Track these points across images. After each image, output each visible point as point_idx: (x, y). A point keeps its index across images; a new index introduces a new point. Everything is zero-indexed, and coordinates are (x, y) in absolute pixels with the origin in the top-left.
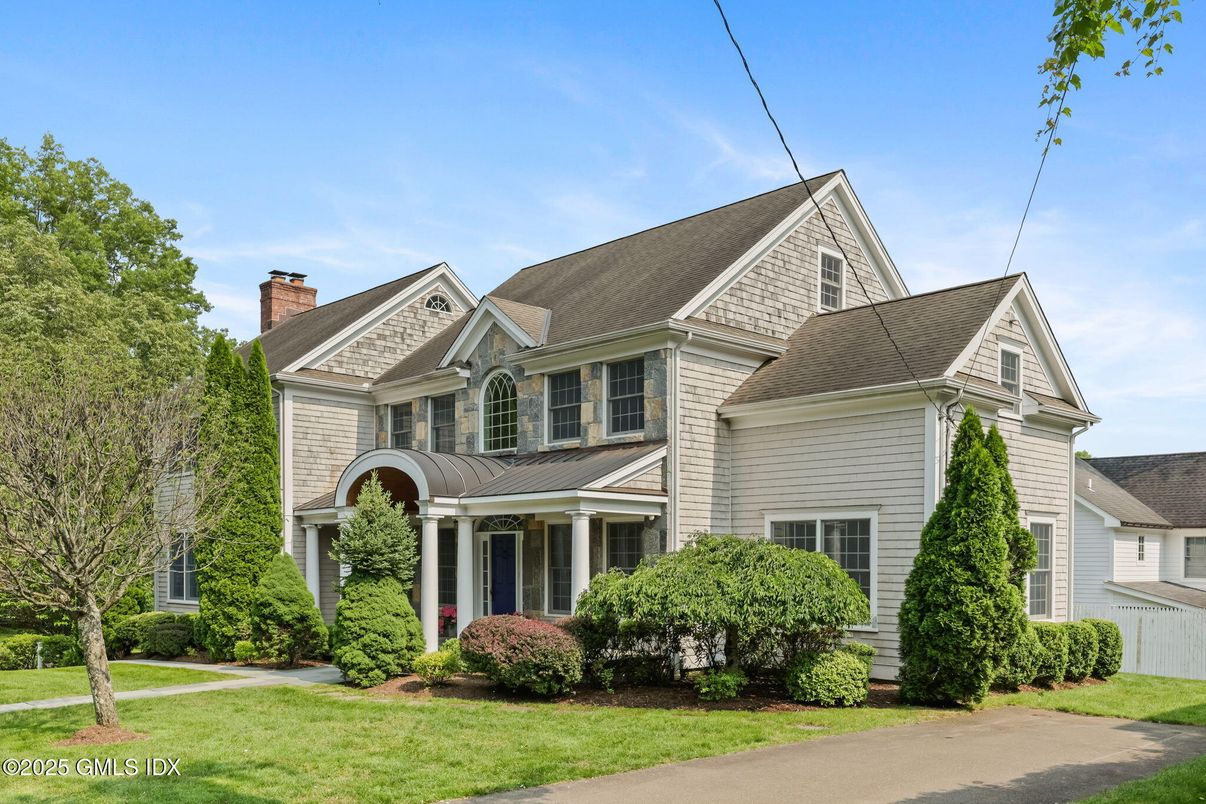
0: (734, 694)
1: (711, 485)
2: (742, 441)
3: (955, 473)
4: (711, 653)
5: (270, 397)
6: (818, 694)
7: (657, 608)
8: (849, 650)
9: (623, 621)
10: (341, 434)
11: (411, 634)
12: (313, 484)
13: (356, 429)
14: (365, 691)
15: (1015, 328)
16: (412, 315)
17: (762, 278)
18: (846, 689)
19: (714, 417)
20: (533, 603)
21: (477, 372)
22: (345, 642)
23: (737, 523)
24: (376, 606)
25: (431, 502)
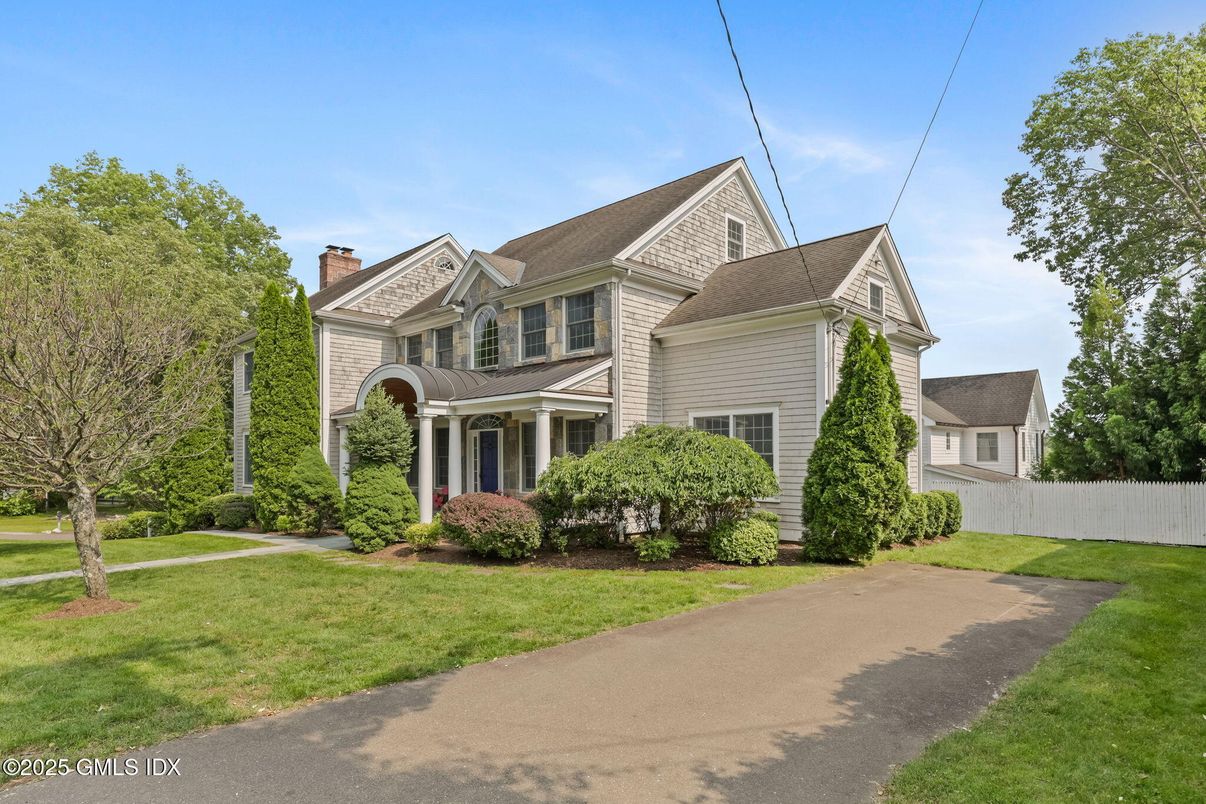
0: (668, 556)
1: (646, 390)
2: (670, 355)
3: (848, 371)
4: (648, 521)
5: (311, 329)
6: (738, 555)
7: (603, 484)
8: (759, 517)
9: (577, 497)
10: (369, 358)
11: (407, 509)
12: (346, 395)
13: (380, 355)
14: (367, 556)
15: (879, 268)
16: (425, 271)
17: (684, 234)
18: (761, 550)
19: (648, 337)
20: (511, 483)
21: (469, 309)
22: (351, 516)
23: (667, 419)
24: (378, 487)
25: (426, 404)
